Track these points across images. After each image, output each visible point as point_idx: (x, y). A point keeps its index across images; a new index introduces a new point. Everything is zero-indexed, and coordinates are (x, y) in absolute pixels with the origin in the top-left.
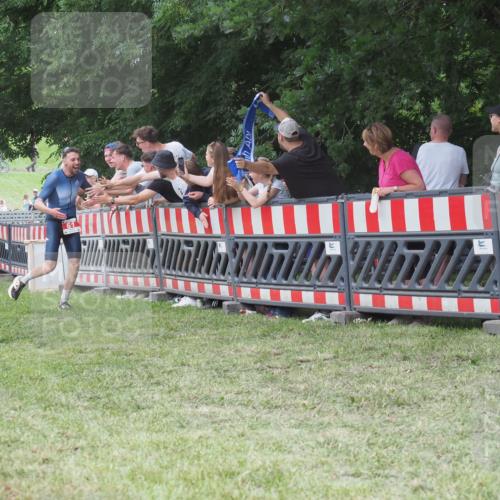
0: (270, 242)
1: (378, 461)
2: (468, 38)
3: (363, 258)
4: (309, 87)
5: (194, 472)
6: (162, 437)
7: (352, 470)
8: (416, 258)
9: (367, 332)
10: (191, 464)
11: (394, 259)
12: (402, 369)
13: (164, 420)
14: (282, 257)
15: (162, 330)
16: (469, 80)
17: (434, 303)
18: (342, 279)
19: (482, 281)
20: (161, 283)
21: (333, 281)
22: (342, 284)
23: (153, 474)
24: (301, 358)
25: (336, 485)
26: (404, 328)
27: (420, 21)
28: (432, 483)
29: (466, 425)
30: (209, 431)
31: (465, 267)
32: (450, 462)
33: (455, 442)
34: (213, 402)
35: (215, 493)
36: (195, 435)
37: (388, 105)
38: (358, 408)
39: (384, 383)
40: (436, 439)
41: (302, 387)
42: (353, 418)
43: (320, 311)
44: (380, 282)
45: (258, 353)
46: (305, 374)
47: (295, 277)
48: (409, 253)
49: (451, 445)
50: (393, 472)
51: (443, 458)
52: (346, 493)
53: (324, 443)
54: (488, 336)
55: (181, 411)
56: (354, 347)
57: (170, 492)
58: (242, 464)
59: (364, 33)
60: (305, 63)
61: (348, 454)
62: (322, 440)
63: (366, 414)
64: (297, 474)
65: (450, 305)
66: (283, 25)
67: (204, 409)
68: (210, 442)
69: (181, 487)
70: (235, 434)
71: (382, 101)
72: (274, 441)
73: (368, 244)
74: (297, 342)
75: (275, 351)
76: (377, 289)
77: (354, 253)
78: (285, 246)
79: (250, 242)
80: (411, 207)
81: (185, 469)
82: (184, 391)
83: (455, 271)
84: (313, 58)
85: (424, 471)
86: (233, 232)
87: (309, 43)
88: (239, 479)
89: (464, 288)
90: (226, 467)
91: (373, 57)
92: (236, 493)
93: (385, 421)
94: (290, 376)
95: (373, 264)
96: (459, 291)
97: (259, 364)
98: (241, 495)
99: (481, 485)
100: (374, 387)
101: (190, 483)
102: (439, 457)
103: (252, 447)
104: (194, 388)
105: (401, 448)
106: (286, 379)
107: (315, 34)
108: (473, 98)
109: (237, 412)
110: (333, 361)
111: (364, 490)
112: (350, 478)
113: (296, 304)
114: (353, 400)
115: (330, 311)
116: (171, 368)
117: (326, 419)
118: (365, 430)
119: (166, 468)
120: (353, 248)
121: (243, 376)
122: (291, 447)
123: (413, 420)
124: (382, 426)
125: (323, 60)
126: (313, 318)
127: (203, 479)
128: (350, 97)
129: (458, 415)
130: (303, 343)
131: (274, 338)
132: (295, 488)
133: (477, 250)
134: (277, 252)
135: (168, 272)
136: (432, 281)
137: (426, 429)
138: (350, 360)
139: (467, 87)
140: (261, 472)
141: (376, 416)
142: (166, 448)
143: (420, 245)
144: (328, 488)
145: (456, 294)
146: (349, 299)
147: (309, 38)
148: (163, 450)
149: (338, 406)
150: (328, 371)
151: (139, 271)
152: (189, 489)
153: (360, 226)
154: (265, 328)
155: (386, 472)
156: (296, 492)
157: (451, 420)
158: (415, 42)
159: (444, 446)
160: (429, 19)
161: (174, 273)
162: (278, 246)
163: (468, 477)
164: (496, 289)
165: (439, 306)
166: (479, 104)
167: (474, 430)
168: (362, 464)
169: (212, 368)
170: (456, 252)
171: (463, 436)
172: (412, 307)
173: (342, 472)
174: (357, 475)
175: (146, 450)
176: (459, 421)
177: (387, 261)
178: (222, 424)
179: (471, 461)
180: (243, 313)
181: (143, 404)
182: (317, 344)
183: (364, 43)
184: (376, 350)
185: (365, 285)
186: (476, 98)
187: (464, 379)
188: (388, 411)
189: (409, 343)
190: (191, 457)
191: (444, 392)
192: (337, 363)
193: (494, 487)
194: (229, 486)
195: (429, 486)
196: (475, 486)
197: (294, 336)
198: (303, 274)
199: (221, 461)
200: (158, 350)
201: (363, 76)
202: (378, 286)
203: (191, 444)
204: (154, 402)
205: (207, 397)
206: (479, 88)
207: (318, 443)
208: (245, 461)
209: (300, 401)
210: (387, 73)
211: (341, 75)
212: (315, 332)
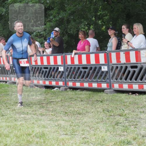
0: (43, 67)
1: (73, 130)
2: (101, 8)
3: (70, 72)
4: (54, 22)
5: (19, 134)
6: (9, 124)
7: (65, 133)
8: (85, 72)
9: (71, 93)
10: (18, 132)
11: (79, 72)
12: (80, 104)
13: (10, 119)
14: (46, 71)
15: (10, 93)
16: (101, 20)
17: (90, 85)
18: (64, 78)
19: (104, 78)
20: (10, 79)
21: (61, 78)
22: (64, 79)
23: (7, 135)
24: (51, 101)
25: (61, 137)
26: (81, 92)
27: (87, 3)
28: (88, 136)
29: (98, 120)
30: (23, 122)
31: (99, 74)
32: (93, 130)
33: (95, 125)
34: (25, 114)
35: (25, 140)
36: (19, 123)
37: (78, 27)
38: (67, 115)
39: (75, 108)
40: (90, 124)
41: (51, 109)
42: (66, 118)
43: (57, 87)
44: (75, 79)
45: (39, 99)
46: (53, 105)
47: (50, 77)
48: (83, 70)
49: (94, 125)
50: (77, 133)
51: (92, 129)
52: (63, 140)
53: (57, 125)
54: (105, 94)
55: (16, 116)
56: (67, 98)
57: (11, 140)
58: (33, 131)
59: (70, 6)
60: (53, 15)
61: (64, 128)
62: (56, 124)
63: (70, 117)
64: (49, 134)
65: (95, 85)
66: (47, 3)
67: (22, 116)
68: (24, 125)
69: (15, 139)
70: (31, 123)
71: (76, 26)
72: (42, 125)
73: (71, 68)
74: (50, 96)
75: (44, 99)
76: (74, 81)
77: (67, 70)
78: (47, 68)
79: (37, 67)
80: (84, 57)
81: (16, 133)
82: (16, 111)
83: (96, 76)
84: (56, 13)
85: (86, 133)
86: (32, 64)
87: (55, 9)
88: (32, 136)
89: (99, 80)
90: (28, 132)
91: (73, 13)
92: (31, 140)
93: (75, 119)
94: (48, 106)
95: (73, 73)
96: (97, 81)
97: (39, 103)
98: (32, 140)
99: (102, 137)
100: (72, 109)
101: (18, 137)
102: (90, 129)
103: (36, 127)
104: (20, 110)
105: (80, 126)
106: (47, 107)
107: (56, 6)
108: (102, 26)
109: (32, 117)
110: (61, 102)
111: (68, 139)
112: (65, 135)
113: (50, 85)
114: (66, 113)
115: (60, 87)
116: (13, 104)
117: (58, 118)
118: (69, 122)
119: (11, 133)
120: (67, 69)
121: (34, 106)
122: (47, 127)
123: (83, 118)
124: (74, 120)
125: (59, 14)
126: (55, 89)
127: (21, 136)
128: (67, 25)
129: (96, 117)
130: (52, 97)
131: (44, 95)
132: (48, 138)
133: (103, 70)
134: (45, 70)
135: (12, 76)
136: (90, 78)
137: (87, 121)
138: (65, 101)
139: (101, 22)
140: (38, 134)
141: (73, 117)
142: (10, 127)
143: (86, 68)
144: (58, 138)
145: (96, 82)
146: (66, 84)
147: (55, 7)
148: (10, 128)
149: (62, 115)
150: (59, 105)
151: (4, 75)
152: (17, 139)
153: (69, 62)
154: (41, 92)
155: (75, 133)
156: (48, 139)
157: (94, 118)
158: (85, 9)
159: (92, 126)
160: (90, 2)
161: (14, 76)
162: (45, 68)
163: (99, 134)
164: (108, 81)
165: (92, 86)
166: (104, 27)
167: (101, 121)
168: (68, 131)
169: (25, 104)
170: (97, 70)
171: (98, 123)
172: (84, 86)
173: (62, 134)
174: (66, 134)
175: (5, 128)
176: (97, 118)
177: (77, 73)
178: (27, 120)
179: (99, 130)
180: (35, 88)
181: (4, 115)
182: (56, 97)
183: (71, 9)
184: (73, 98)
185: (70, 80)
186: (104, 26)
187: (98, 107)
188: (76, 116)
189: (82, 96)
190: (18, 130)
191: (93, 110)
192: (62, 102)
193: (106, 138)
194: (29, 138)
195: (87, 137)
196: (100, 137)
197: (49, 95)
198: (52, 76)
199: (27, 131)
200: (9, 99)
201: (70, 19)
202: (74, 80)
203: (18, 126)
204: (8, 114)
205: (23, 112)
206: (104, 22)
207: (56, 125)
208: (34, 131)
209: (51, 113)
210: (77, 18)
211: (64, 18)
212: (55, 93)
